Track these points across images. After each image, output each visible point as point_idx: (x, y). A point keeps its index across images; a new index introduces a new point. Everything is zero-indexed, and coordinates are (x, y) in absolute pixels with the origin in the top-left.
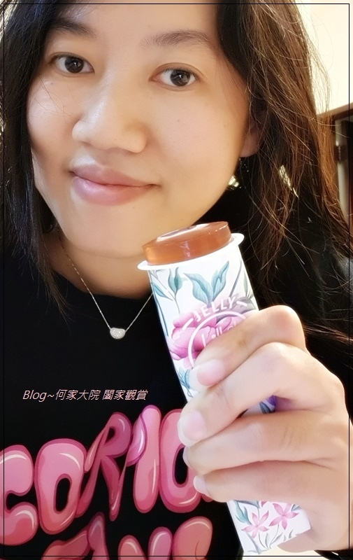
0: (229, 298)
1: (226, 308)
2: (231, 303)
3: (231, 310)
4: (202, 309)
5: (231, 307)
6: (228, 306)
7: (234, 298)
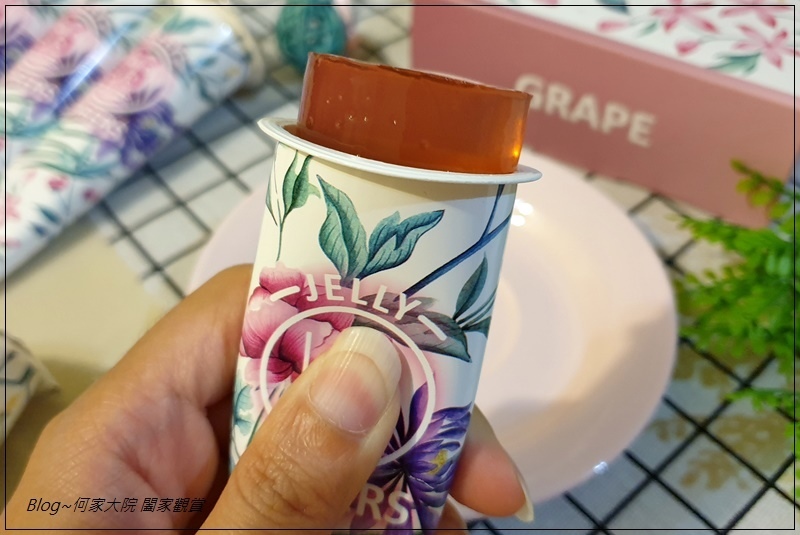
0: (403, 297)
1: (386, 311)
2: (404, 308)
3: (398, 323)
4: (328, 279)
5: (399, 316)
6: (394, 310)
7: (416, 304)
